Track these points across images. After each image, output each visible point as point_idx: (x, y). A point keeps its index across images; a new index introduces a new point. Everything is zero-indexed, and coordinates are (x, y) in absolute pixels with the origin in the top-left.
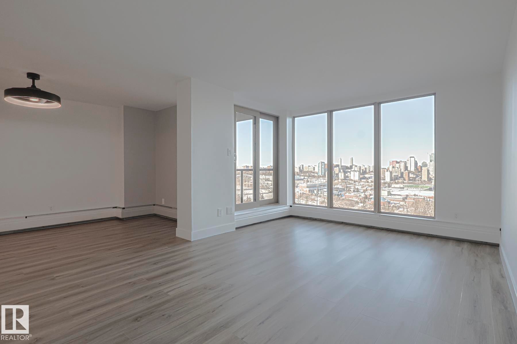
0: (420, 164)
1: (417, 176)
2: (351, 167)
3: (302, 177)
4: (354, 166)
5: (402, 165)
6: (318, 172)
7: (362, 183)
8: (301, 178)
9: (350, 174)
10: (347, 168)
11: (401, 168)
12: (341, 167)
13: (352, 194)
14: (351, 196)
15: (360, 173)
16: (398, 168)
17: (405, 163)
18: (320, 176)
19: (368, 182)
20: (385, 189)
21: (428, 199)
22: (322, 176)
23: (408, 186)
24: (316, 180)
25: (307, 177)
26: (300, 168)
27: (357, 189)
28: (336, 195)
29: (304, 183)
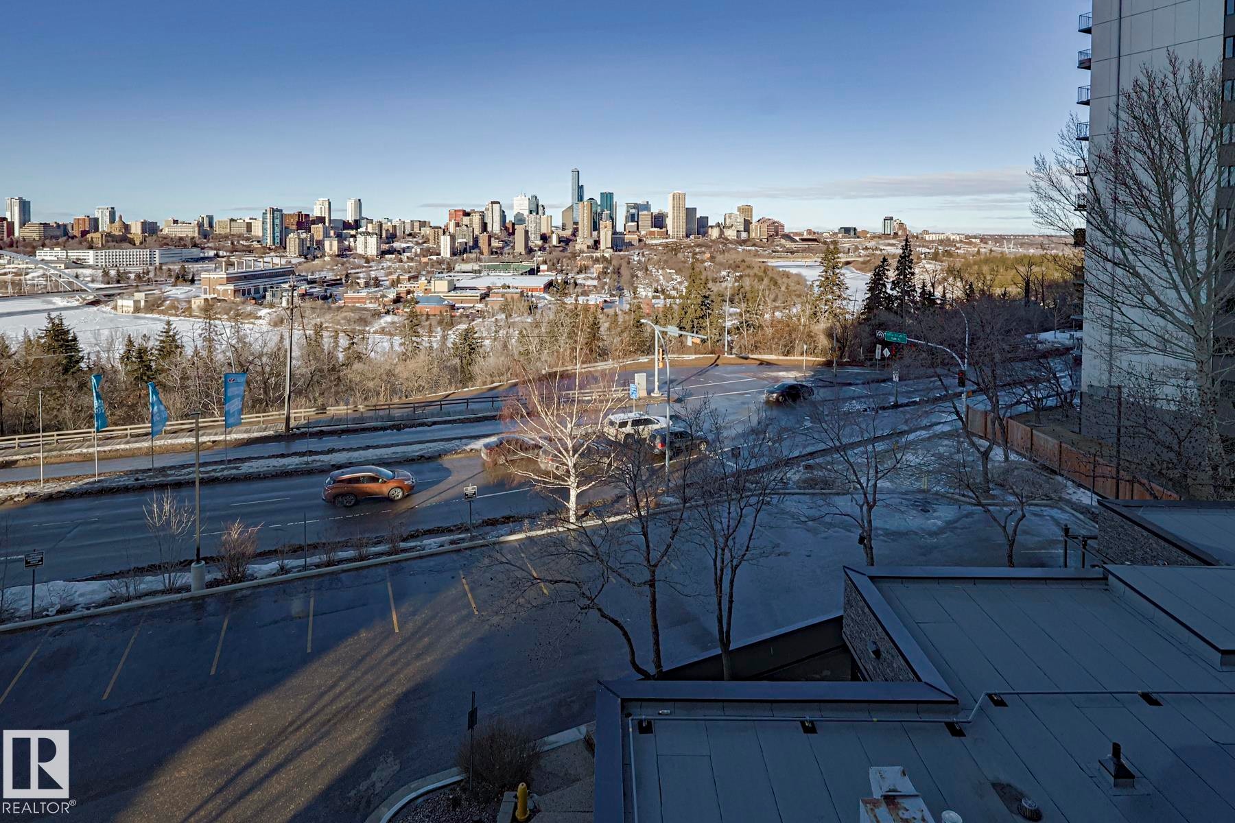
0: (510, 218)
1: (506, 243)
2: (357, 225)
3: (212, 253)
4: (363, 222)
5: (476, 219)
6: (261, 234)
7: (385, 265)
8: (206, 255)
9: (355, 241)
10: (346, 225)
11: (474, 226)
12: (330, 223)
13: (364, 293)
14: (359, 298)
15: (381, 238)
16: (467, 226)
17: (482, 215)
18: (269, 249)
19: (401, 261)
20: (441, 275)
21: (530, 293)
22: (273, 247)
23: (489, 268)
24: (256, 261)
25: (226, 251)
26: (200, 225)
27: (376, 279)
28: (318, 297)
29: (216, 268)
